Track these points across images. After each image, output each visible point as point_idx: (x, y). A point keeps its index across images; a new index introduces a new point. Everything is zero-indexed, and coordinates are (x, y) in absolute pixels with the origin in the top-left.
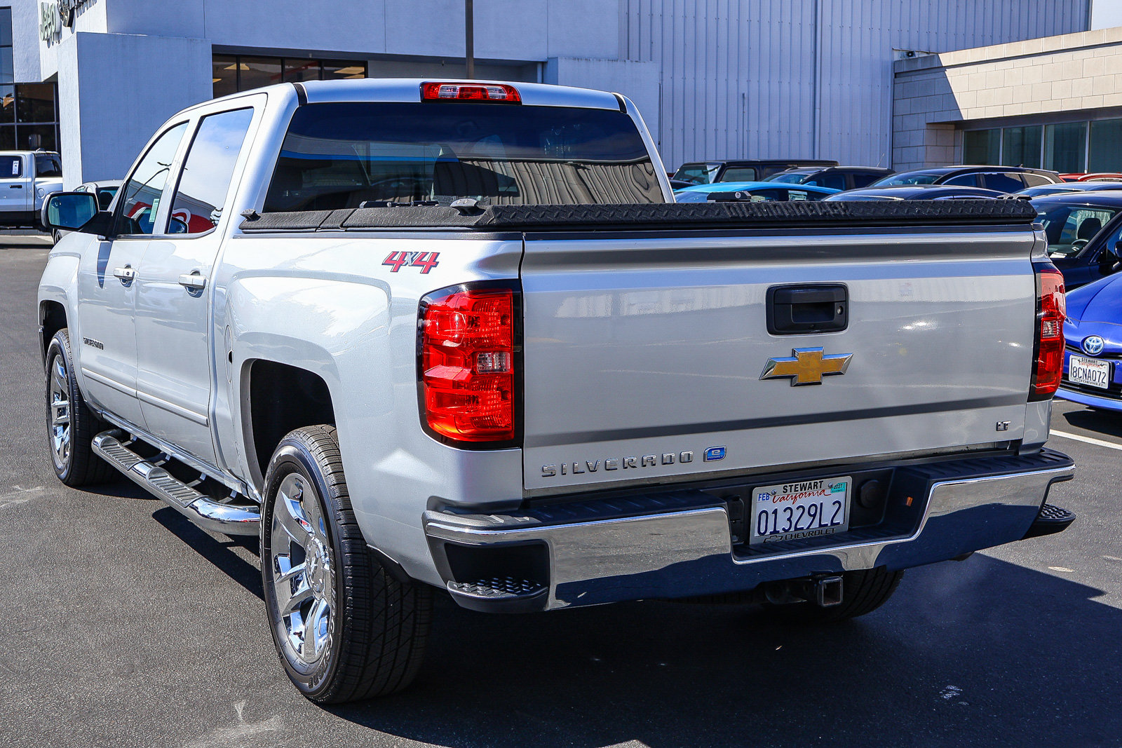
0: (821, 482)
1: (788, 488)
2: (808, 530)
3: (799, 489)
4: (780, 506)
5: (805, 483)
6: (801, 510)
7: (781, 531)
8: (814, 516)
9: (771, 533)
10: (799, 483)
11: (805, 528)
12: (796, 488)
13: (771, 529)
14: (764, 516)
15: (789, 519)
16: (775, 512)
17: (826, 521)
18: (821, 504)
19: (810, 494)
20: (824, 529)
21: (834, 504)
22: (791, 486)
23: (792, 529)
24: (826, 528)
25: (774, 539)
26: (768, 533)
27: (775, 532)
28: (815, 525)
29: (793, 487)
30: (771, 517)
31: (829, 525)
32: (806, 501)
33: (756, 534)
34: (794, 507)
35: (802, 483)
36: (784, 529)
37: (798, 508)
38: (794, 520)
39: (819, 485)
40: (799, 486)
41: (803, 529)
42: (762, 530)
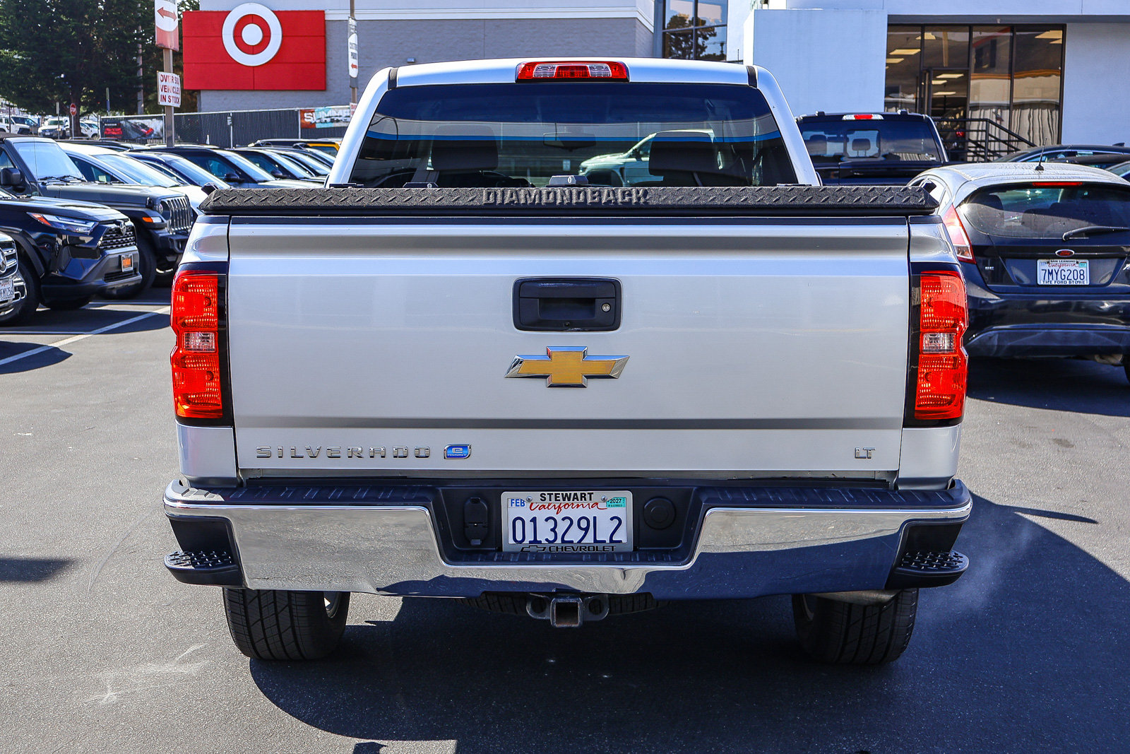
0: (590, 494)
1: (547, 497)
2: (579, 545)
3: (561, 498)
4: (541, 515)
5: (568, 493)
6: (568, 522)
7: (544, 542)
8: (586, 530)
9: (530, 542)
10: (560, 492)
11: (575, 542)
12: (556, 497)
13: (530, 537)
14: (519, 523)
15: (553, 530)
16: (534, 520)
17: (603, 536)
18: (595, 518)
19: (578, 506)
20: (600, 546)
21: (612, 519)
22: (550, 495)
23: (559, 541)
24: (604, 544)
25: (533, 549)
26: (526, 542)
27: (535, 541)
28: (589, 539)
29: (553, 497)
30: (529, 526)
31: (608, 541)
32: (575, 514)
33: (511, 541)
34: (559, 518)
35: (564, 493)
36: (547, 540)
37: (563, 519)
38: (560, 531)
39: (588, 497)
40: (561, 496)
41: (572, 542)
42: (519, 538)
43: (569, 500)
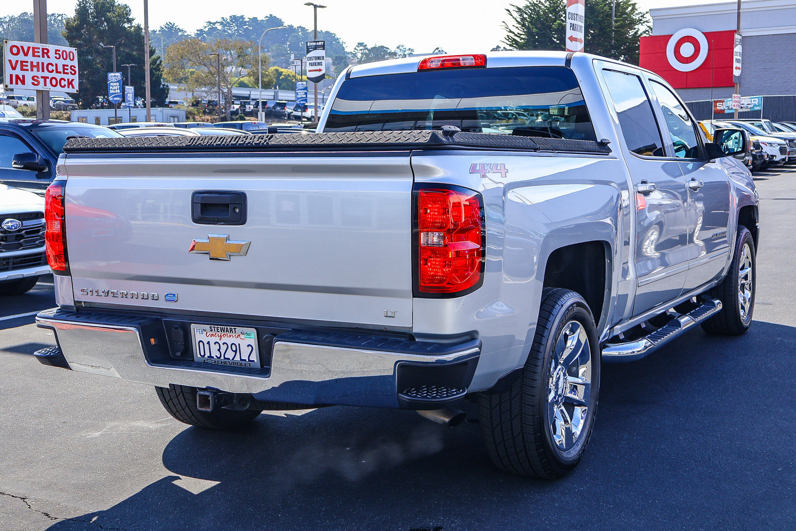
0: (235, 329)
1: (213, 329)
2: (233, 361)
4: (213, 340)
5: (223, 327)
6: (226, 346)
7: (215, 357)
8: (236, 351)
9: (208, 357)
10: (219, 327)
11: (231, 359)
12: (217, 329)
13: (207, 354)
14: (201, 344)
15: (219, 350)
16: (208, 343)
17: (245, 356)
18: (239, 344)
19: (228, 336)
20: (243, 363)
21: (248, 346)
22: (214, 327)
23: (222, 358)
24: (245, 362)
25: (210, 361)
26: (206, 356)
27: (210, 357)
28: (237, 358)
30: (207, 346)
31: (247, 360)
32: (230, 341)
33: (199, 356)
34: (221, 343)
35: (221, 327)
36: (216, 356)
37: (224, 344)
38: (223, 351)
39: (233, 330)
40: (219, 329)
41: (229, 359)
42: (203, 354)
43: (224, 332)
